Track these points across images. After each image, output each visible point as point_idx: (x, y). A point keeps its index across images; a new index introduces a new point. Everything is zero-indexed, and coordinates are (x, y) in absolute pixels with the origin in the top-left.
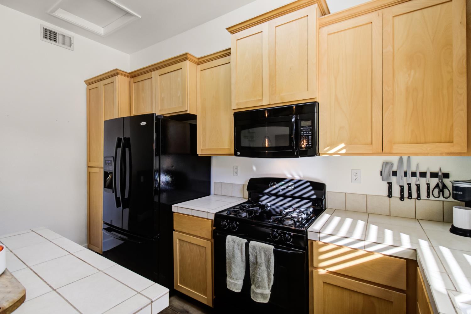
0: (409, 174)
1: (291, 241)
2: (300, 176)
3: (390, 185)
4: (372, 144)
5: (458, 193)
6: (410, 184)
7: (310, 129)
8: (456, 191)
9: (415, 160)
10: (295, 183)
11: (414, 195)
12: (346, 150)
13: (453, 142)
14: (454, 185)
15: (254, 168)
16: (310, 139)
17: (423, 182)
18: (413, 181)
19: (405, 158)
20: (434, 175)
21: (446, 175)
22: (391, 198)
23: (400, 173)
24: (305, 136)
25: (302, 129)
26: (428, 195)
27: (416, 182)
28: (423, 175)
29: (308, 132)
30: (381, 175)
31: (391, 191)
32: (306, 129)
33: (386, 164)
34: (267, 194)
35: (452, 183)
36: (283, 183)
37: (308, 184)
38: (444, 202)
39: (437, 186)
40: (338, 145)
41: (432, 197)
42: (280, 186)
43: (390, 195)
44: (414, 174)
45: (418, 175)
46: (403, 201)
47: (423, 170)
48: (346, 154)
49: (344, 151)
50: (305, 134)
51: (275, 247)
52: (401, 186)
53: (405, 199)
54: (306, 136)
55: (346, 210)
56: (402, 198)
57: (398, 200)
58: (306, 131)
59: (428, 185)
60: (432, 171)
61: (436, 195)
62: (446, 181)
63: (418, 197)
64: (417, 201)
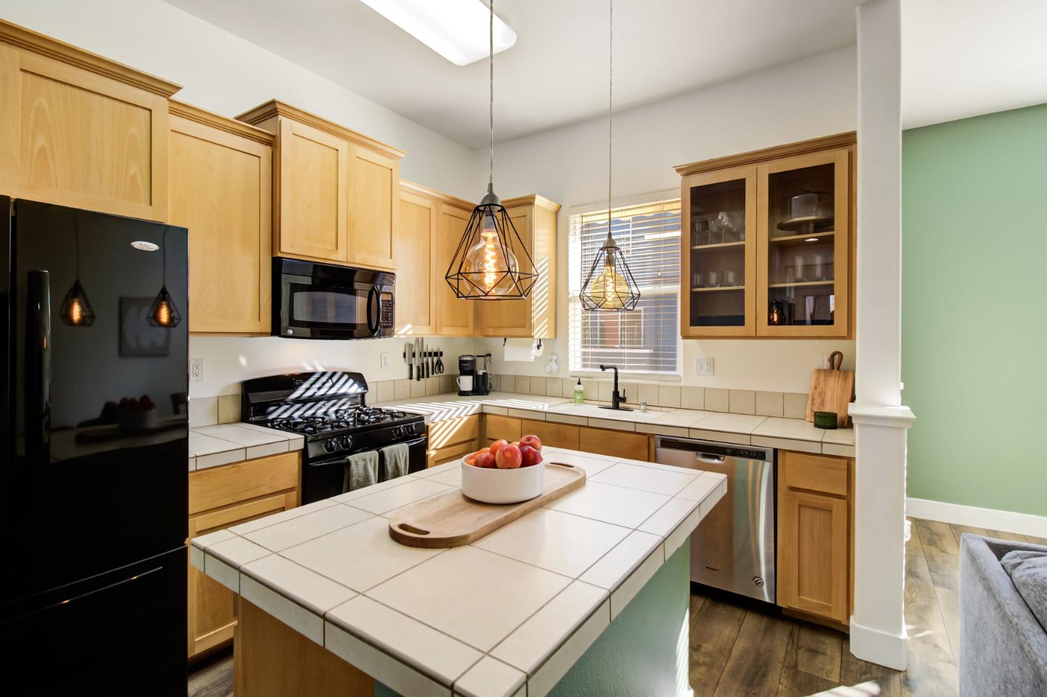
0: (423, 354)
1: (415, 432)
2: (324, 367)
3: (411, 366)
4: (430, 325)
5: (466, 364)
6: (423, 364)
7: (390, 304)
8: (463, 363)
9: (426, 341)
10: (331, 378)
11: (425, 373)
12: (413, 331)
13: (468, 327)
15: (243, 361)
17: (430, 361)
18: (424, 361)
19: (420, 339)
20: (436, 354)
21: (441, 354)
22: (411, 380)
23: (417, 355)
24: (385, 312)
26: (433, 373)
27: (426, 361)
28: (430, 354)
30: (404, 356)
31: (412, 373)
32: (386, 304)
33: (407, 346)
34: (297, 401)
35: (460, 358)
36: (313, 379)
37: (346, 377)
38: (440, 377)
39: (437, 363)
40: (406, 326)
41: (435, 374)
42: (311, 385)
43: (411, 378)
44: (425, 355)
45: (427, 354)
46: (419, 380)
47: (429, 351)
49: (411, 332)
50: (385, 309)
52: (418, 367)
53: (421, 379)
56: (418, 378)
57: (416, 381)
59: (433, 363)
60: (435, 350)
61: (437, 371)
62: (441, 358)
63: (428, 376)
64: (427, 379)
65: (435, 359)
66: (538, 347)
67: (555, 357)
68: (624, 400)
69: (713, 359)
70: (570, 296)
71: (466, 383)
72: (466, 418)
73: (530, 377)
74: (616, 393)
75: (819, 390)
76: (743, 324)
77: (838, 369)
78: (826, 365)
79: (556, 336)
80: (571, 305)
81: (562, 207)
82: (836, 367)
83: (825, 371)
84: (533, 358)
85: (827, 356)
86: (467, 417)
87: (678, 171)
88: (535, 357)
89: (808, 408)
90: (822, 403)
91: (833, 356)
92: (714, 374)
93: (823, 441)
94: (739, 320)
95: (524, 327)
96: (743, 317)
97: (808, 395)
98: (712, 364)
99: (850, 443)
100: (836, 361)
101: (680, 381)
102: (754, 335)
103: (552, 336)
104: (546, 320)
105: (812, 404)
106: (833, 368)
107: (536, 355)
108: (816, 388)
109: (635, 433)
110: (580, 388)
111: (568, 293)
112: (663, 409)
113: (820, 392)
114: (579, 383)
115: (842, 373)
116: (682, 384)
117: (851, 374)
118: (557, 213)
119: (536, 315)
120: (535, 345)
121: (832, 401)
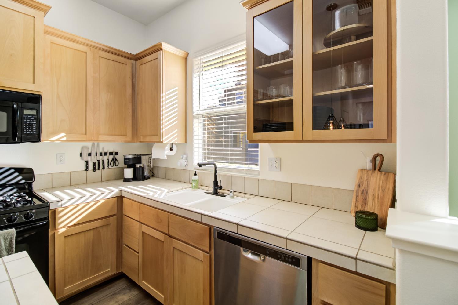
0: (98, 154)
1: (33, 217)
3: (87, 162)
4: (86, 134)
5: (127, 161)
6: (99, 160)
7: (34, 118)
8: (126, 160)
9: (102, 145)
11: (101, 167)
12: (67, 138)
13: (126, 135)
14: (125, 157)
16: (34, 127)
17: (106, 158)
18: (100, 158)
19: (96, 144)
20: (111, 154)
21: (117, 154)
22: (87, 172)
23: (93, 154)
24: (28, 123)
25: (25, 117)
26: (108, 166)
27: (102, 158)
28: (106, 154)
29: (32, 121)
30: (81, 156)
31: (88, 166)
32: (30, 117)
33: (83, 148)
35: (124, 156)
38: (116, 169)
39: (113, 159)
40: (60, 134)
41: (110, 167)
43: (87, 169)
44: (101, 154)
45: (103, 154)
46: (95, 171)
47: (105, 151)
48: (67, 141)
49: (65, 139)
50: (28, 121)
51: (16, 229)
52: (94, 162)
53: (96, 170)
54: (30, 123)
55: (52, 188)
56: (94, 170)
57: (92, 172)
58: (30, 119)
59: (108, 160)
60: (111, 151)
61: (112, 164)
62: (116, 157)
63: (103, 168)
64: (103, 170)
65: (111, 157)
66: (171, 149)
67: (185, 156)
68: (221, 188)
69: (280, 159)
70: (194, 114)
71: (129, 173)
72: (102, 201)
73: (173, 168)
74: (216, 183)
75: (362, 188)
76: (292, 129)
77: (379, 170)
78: (369, 166)
79: (186, 142)
80: (195, 121)
81: (189, 55)
82: (377, 168)
83: (368, 171)
84: (166, 156)
85: (370, 158)
86: (104, 200)
87: (244, 5)
88: (167, 156)
89: (352, 204)
90: (365, 201)
91: (375, 158)
92: (281, 171)
93: (358, 257)
94: (289, 127)
95: (157, 135)
96: (292, 124)
97: (353, 191)
98: (279, 163)
99: (390, 265)
100: (378, 162)
101: (259, 174)
102: (302, 139)
103: (182, 141)
104: (177, 130)
105: (356, 200)
106: (375, 169)
107: (169, 154)
108: (359, 186)
109: (201, 223)
110: (196, 177)
111: (193, 113)
112: (247, 196)
113: (363, 191)
114: (195, 175)
115: (383, 173)
116: (260, 177)
117: (391, 176)
118: (186, 58)
119: (166, 127)
120: (168, 147)
121: (373, 200)
